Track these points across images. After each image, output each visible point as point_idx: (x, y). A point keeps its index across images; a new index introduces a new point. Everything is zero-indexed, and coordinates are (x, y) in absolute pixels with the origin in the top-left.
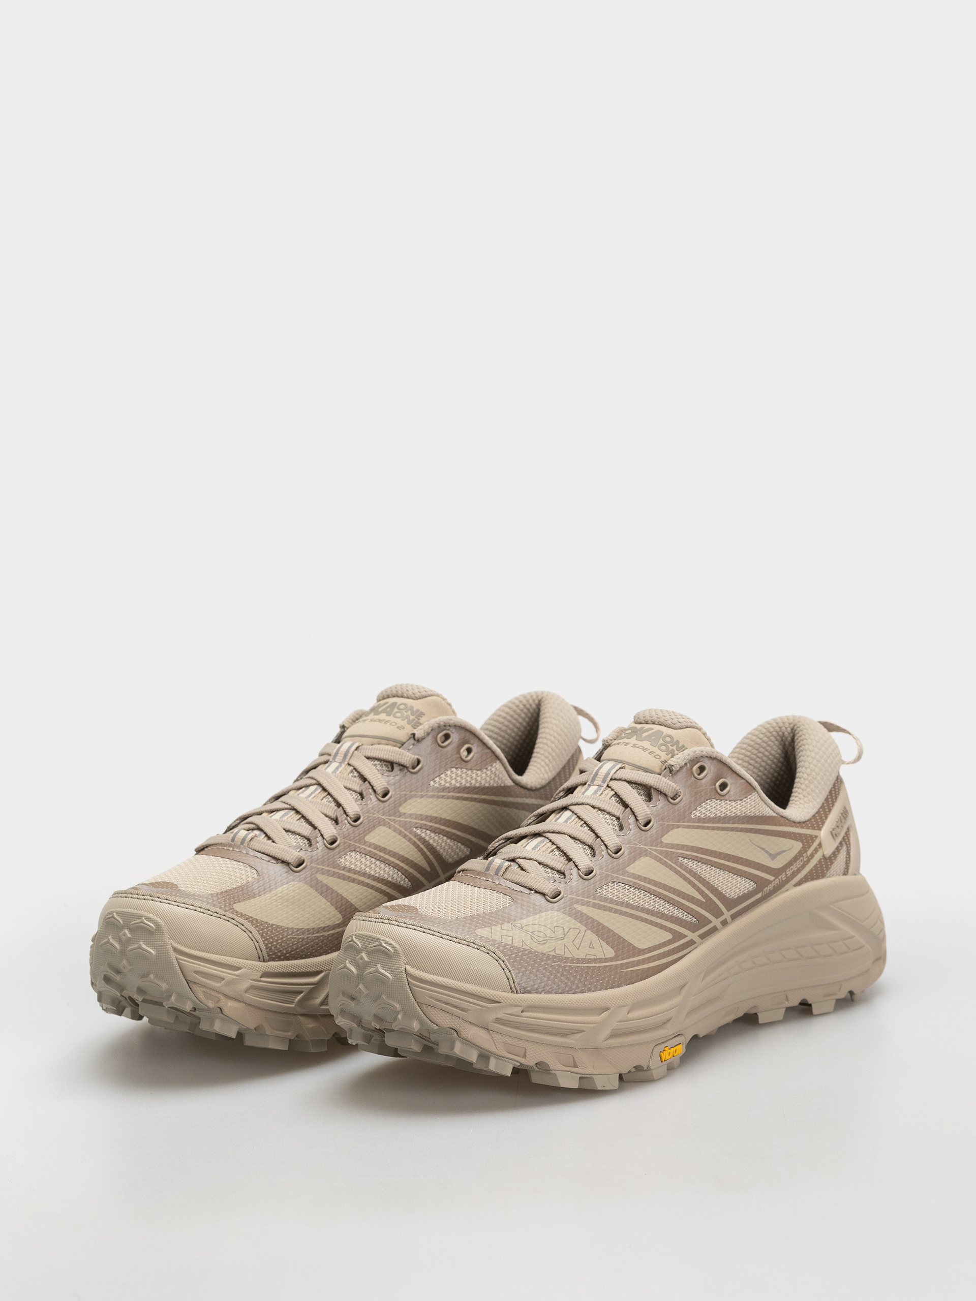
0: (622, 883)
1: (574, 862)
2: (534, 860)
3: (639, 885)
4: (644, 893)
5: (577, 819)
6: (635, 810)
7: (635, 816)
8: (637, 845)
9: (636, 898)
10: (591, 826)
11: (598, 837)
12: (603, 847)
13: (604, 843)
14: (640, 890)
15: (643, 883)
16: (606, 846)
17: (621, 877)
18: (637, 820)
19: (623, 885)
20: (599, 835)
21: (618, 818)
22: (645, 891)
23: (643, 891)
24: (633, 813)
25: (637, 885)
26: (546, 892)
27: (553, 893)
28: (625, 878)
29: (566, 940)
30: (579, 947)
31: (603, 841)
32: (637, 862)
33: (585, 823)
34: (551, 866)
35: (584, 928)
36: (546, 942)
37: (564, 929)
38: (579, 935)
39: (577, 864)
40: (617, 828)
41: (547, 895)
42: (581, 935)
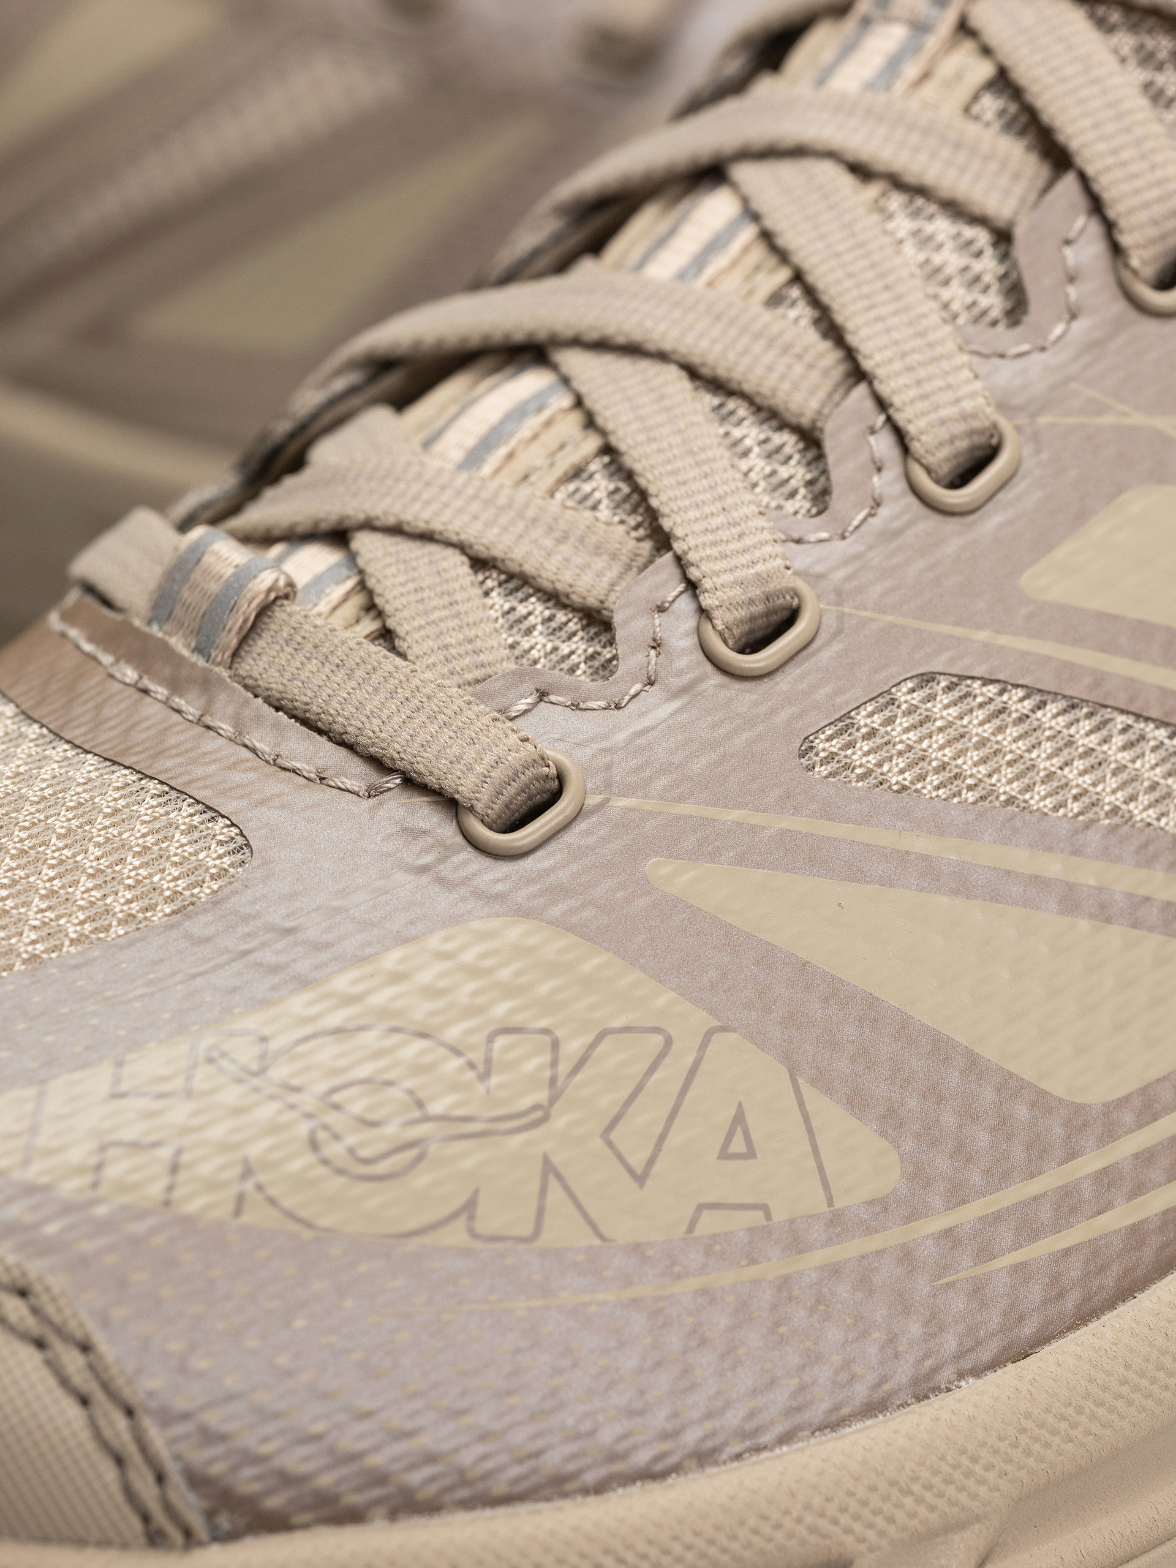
0: (987, 682)
1: (678, 559)
2: (449, 544)
3: (1099, 679)
4: (1126, 729)
5: (759, 252)
6: (1109, 187)
7: (1109, 227)
8: (1101, 410)
9: (1070, 773)
10: (825, 299)
11: (858, 374)
12: (883, 444)
13: (889, 420)
14: (1107, 713)
15: (1120, 666)
16: (901, 436)
17: (982, 635)
18: (1116, 250)
19: (992, 689)
20: (867, 365)
21: (1003, 237)
22: (1138, 716)
23: (1121, 720)
24: (1096, 205)
25: (1087, 680)
26: (464, 786)
27: (510, 790)
28: (1004, 640)
29: (559, 1122)
30: (651, 1161)
31: (882, 404)
32: (1098, 528)
33: (798, 277)
34: (547, 585)
35: (701, 1020)
36: (419, 1158)
37: (555, 1045)
38: (657, 1075)
39: (694, 573)
40: (994, 302)
41: (471, 809)
42: (670, 1074)
